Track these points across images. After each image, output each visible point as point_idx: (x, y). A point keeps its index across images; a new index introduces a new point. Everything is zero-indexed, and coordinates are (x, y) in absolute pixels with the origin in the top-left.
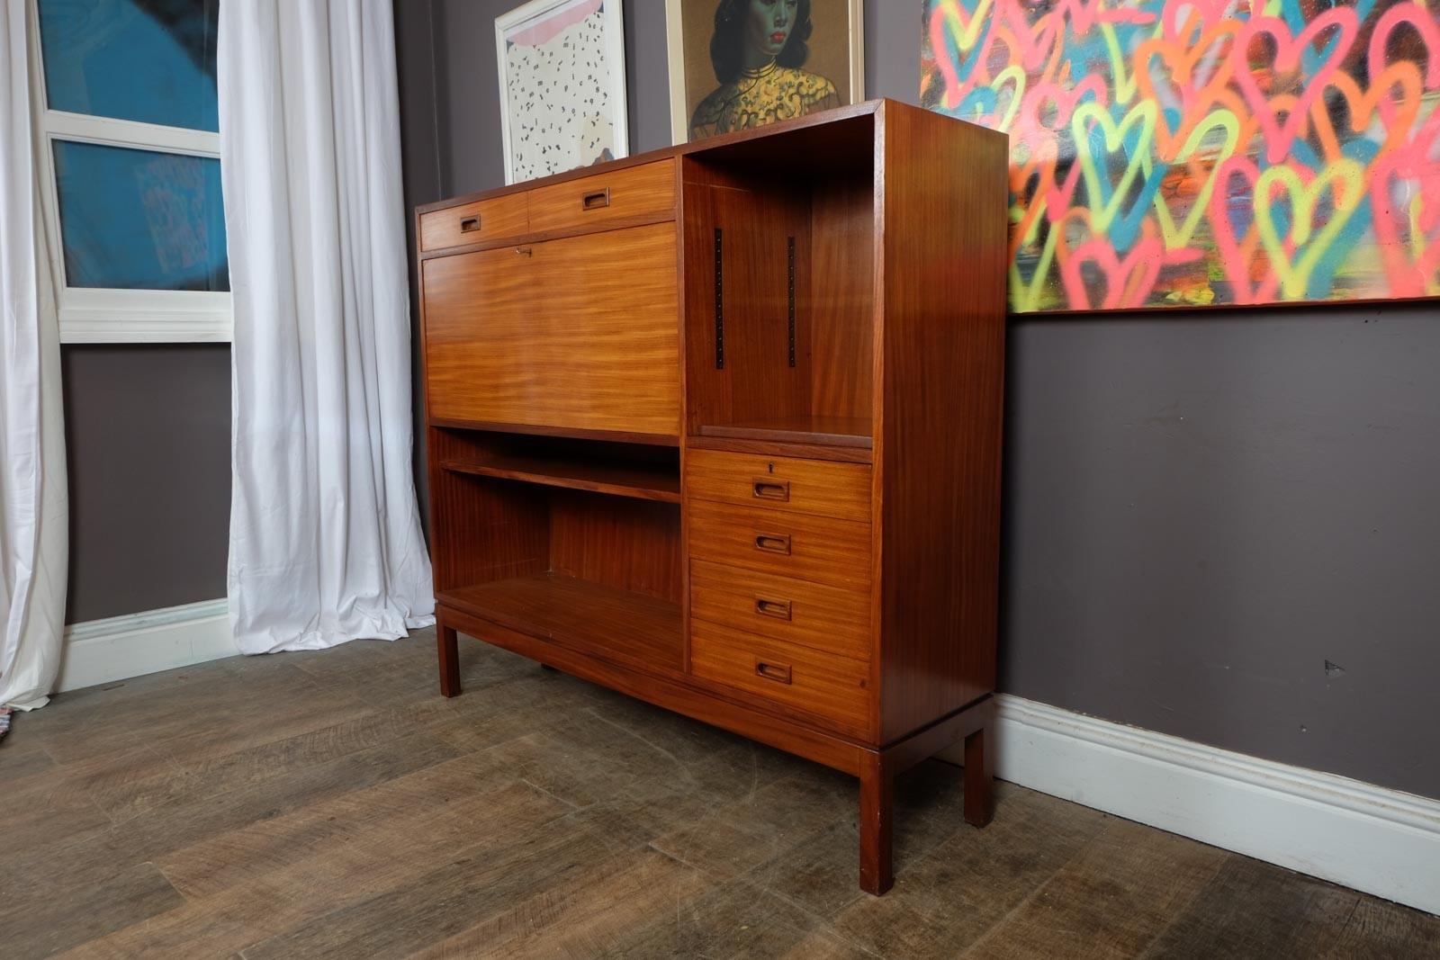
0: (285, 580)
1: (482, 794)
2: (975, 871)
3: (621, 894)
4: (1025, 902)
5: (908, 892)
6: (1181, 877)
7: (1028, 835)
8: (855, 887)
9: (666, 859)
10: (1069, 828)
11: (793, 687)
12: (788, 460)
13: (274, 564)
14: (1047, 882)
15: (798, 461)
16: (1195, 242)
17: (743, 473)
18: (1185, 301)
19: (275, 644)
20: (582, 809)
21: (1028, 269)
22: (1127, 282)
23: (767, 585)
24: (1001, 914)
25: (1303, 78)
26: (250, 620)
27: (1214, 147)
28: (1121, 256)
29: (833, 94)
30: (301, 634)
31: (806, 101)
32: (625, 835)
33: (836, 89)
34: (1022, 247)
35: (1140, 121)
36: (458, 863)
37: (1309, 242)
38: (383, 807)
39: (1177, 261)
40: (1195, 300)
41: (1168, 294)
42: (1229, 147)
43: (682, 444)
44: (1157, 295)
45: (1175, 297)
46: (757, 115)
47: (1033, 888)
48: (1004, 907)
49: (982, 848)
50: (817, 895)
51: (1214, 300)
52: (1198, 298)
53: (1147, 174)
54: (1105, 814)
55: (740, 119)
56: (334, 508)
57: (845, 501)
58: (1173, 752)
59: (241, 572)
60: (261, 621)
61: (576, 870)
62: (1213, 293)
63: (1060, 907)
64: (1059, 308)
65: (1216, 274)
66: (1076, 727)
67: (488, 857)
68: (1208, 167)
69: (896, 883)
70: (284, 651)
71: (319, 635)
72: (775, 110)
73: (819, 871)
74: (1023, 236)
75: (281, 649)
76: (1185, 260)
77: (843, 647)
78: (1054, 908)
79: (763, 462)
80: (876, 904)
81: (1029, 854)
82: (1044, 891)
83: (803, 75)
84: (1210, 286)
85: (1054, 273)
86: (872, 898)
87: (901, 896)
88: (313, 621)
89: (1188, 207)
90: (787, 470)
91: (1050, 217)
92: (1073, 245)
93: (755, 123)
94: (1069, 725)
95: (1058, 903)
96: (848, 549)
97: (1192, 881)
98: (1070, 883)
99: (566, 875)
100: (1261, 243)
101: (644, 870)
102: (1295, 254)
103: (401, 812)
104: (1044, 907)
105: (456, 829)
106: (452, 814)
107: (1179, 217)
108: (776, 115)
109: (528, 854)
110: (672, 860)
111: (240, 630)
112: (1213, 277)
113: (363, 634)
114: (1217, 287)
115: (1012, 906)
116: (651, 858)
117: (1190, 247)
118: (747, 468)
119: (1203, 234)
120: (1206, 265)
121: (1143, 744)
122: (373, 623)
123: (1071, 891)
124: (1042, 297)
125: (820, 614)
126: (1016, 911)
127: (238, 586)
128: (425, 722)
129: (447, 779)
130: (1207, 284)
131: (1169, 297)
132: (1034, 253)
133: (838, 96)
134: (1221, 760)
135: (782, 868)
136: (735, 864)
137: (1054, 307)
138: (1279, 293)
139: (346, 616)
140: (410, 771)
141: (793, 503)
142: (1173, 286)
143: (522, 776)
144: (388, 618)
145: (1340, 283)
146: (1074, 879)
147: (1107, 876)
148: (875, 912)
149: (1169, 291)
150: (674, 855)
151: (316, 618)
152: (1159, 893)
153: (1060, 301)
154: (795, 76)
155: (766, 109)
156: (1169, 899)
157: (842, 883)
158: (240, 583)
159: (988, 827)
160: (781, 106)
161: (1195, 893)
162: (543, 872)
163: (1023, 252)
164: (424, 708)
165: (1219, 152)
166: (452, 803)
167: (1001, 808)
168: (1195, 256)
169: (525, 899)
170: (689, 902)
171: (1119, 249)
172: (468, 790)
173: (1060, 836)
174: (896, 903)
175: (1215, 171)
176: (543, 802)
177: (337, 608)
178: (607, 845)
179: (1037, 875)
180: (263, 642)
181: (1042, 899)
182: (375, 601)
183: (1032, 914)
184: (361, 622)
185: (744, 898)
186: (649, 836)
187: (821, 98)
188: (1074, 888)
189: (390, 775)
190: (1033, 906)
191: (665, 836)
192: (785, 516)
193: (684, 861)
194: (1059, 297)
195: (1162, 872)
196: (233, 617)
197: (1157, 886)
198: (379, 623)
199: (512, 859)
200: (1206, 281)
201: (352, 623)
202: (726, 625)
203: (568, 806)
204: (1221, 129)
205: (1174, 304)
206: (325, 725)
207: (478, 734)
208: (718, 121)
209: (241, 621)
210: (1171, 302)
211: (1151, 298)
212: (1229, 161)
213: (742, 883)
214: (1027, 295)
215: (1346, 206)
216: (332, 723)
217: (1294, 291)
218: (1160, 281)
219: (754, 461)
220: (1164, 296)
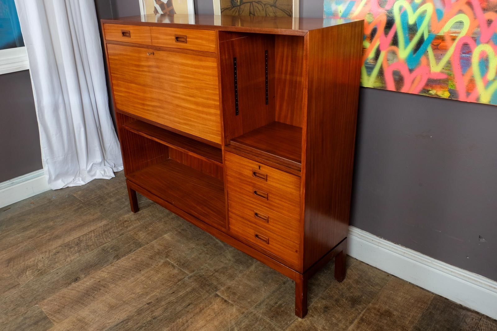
0: (65, 161)
1: (153, 267)
2: (337, 305)
3: (208, 319)
4: (356, 321)
5: (313, 316)
6: (415, 307)
7: (358, 286)
8: (293, 314)
9: (223, 301)
10: (374, 282)
11: (269, 245)
12: (266, 166)
13: (59, 155)
14: (364, 311)
15: (271, 168)
16: (444, 71)
17: (248, 166)
18: (437, 95)
19: (65, 185)
20: (191, 274)
21: (370, 69)
22: (413, 82)
23: (259, 208)
24: (347, 327)
26: (53, 177)
27: (457, 30)
28: (411, 71)
30: (73, 179)
32: (208, 288)
34: (367, 59)
35: (425, 12)
36: (148, 304)
37: (494, 81)
38: (117, 275)
39: (435, 78)
40: (441, 95)
41: (430, 90)
42: (464, 32)
43: (223, 148)
44: (425, 90)
45: (433, 93)
47: (359, 313)
48: (348, 324)
49: (341, 293)
50: (279, 318)
51: (449, 97)
52: (443, 95)
53: (426, 37)
54: (388, 275)
56: (80, 131)
57: (290, 188)
58: (416, 257)
59: (47, 160)
60: (57, 177)
61: (191, 306)
62: (449, 94)
63: (369, 323)
64: (382, 88)
65: (452, 86)
66: (379, 243)
67: (159, 300)
68: (454, 39)
69: (308, 312)
70: (68, 187)
71: (80, 179)
73: (280, 306)
74: (368, 54)
75: (67, 186)
76: (439, 78)
77: (289, 237)
78: (367, 324)
79: (257, 165)
80: (301, 323)
81: (358, 296)
82: (363, 315)
84: (448, 91)
85: (381, 73)
86: (300, 319)
87: (310, 318)
88: (77, 173)
89: (443, 55)
90: (265, 170)
91: (381, 48)
92: (390, 62)
94: (376, 242)
95: (368, 321)
96: (291, 204)
97: (419, 309)
98: (373, 311)
99: (187, 309)
100: (473, 77)
101: (216, 306)
102: (487, 84)
103: (124, 277)
104: (363, 323)
105: (145, 286)
106: (143, 278)
107: (438, 59)
109: (172, 298)
110: (226, 301)
111: (50, 181)
112: (450, 87)
113: (97, 177)
114: (452, 92)
115: (351, 323)
116: (218, 300)
117: (442, 73)
118: (250, 165)
119: (448, 68)
120: (448, 82)
121: (405, 253)
122: (100, 172)
123: (373, 315)
124: (375, 82)
125: (280, 223)
126: (352, 325)
127: (47, 165)
128: (127, 227)
129: (139, 259)
130: (447, 89)
131: (430, 92)
132: (373, 63)
134: (434, 263)
135: (266, 304)
136: (249, 303)
137: (380, 87)
138: (478, 99)
139: (90, 171)
140: (124, 255)
141: (269, 182)
142: (433, 88)
143: (167, 257)
144: (106, 170)
146: (375, 309)
147: (387, 307)
148: (301, 327)
149: (431, 89)
150: (226, 298)
151: (78, 172)
152: (406, 316)
153: (383, 85)
156: (410, 318)
157: (288, 312)
158: (48, 164)
159: (343, 282)
161: (420, 315)
162: (179, 308)
163: (368, 61)
164: (126, 219)
165: (459, 33)
166: (142, 272)
167: (349, 272)
168: (443, 77)
169: (174, 322)
170: (233, 322)
171: (410, 68)
172: (148, 265)
173: (370, 286)
174: (308, 322)
175: (456, 41)
176: (176, 271)
177: (86, 168)
178: (202, 294)
179: (360, 307)
180: (60, 184)
181: (362, 320)
182: (100, 163)
183: (358, 327)
184: (96, 172)
185: (253, 320)
186: (216, 289)
188: (375, 314)
189: (117, 257)
190: (359, 323)
191: (222, 289)
192: (265, 186)
193: (230, 302)
194: (383, 83)
195: (408, 305)
196: (47, 177)
197: (405, 312)
198: (103, 172)
199: (167, 301)
200: (447, 88)
201: (93, 173)
202: (243, 218)
203: (185, 273)
204: (461, 23)
205: (432, 95)
206: (90, 230)
207: (148, 234)
209: (50, 178)
210: (430, 94)
211: (422, 91)
212: (462, 38)
213: (252, 312)
214: (368, 80)
216: (92, 228)
217: (485, 99)
218: (427, 85)
219: (253, 163)
220: (428, 91)
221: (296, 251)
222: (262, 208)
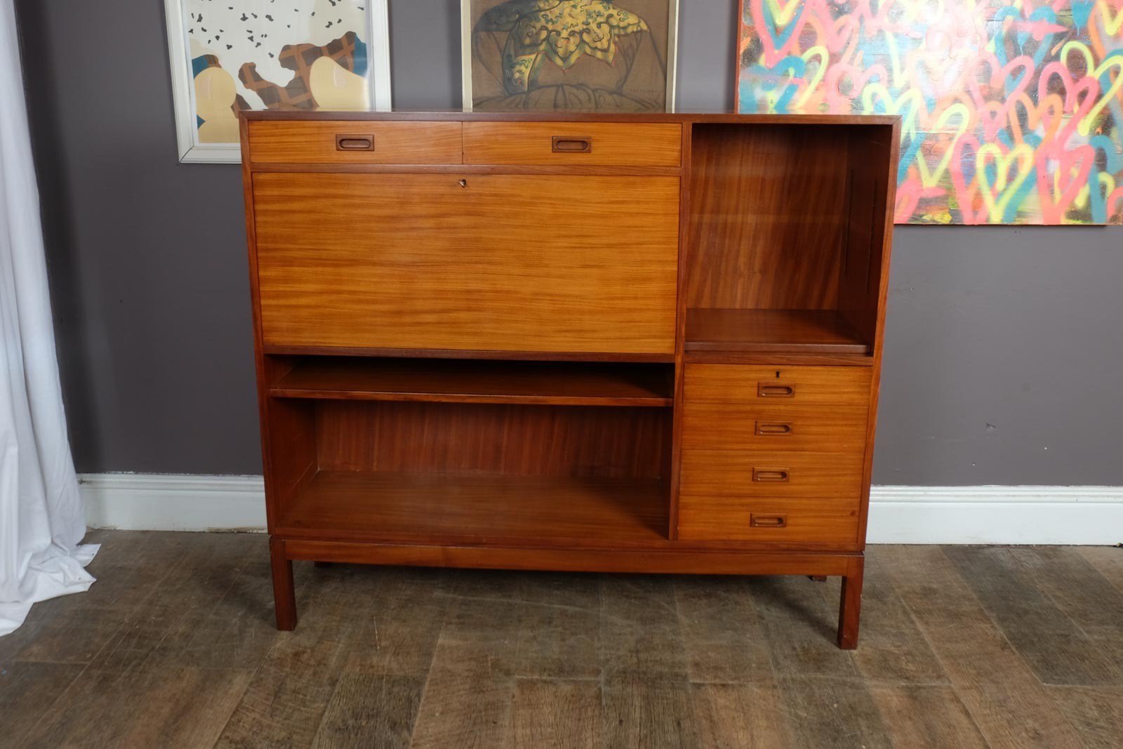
1: (508, 703)
4: (914, 617)
8: (838, 650)
11: (788, 528)
12: (795, 367)
15: (805, 368)
16: (941, 184)
17: (748, 379)
18: (934, 221)
20: (602, 679)
22: (898, 206)
23: (766, 460)
24: (916, 630)
25: (1006, 93)
27: (954, 126)
29: (646, 31)
31: (616, 31)
33: (648, 27)
35: (910, 101)
37: (1005, 190)
39: (931, 195)
40: (940, 220)
41: (923, 215)
42: (963, 127)
43: (678, 360)
44: (916, 216)
45: (927, 218)
46: (559, 34)
47: (903, 607)
48: (910, 625)
50: (829, 665)
51: (951, 221)
52: (942, 219)
53: (913, 137)
55: (538, 34)
57: (847, 393)
62: (951, 217)
63: (929, 612)
65: (953, 205)
68: (951, 138)
72: (581, 33)
73: (805, 649)
76: (934, 195)
77: (837, 492)
78: (927, 614)
79: (771, 370)
80: (861, 654)
82: (910, 606)
83: (613, 8)
86: (854, 652)
89: (938, 162)
90: (791, 375)
93: (557, 41)
95: (925, 610)
96: (846, 425)
100: (979, 188)
102: (997, 196)
104: (923, 616)
106: (523, 731)
107: (932, 169)
108: (581, 37)
112: (951, 207)
114: (954, 213)
115: (912, 622)
116: (710, 690)
117: (938, 187)
118: (753, 375)
119: (946, 180)
120: (948, 199)
123: (918, 601)
125: (817, 473)
129: (457, 706)
130: (947, 211)
131: (925, 218)
133: (650, 32)
136: (759, 669)
138: (988, 219)
140: (410, 715)
141: (798, 398)
142: (928, 212)
143: (508, 675)
145: (1020, 214)
147: (917, 584)
148: (868, 658)
149: (924, 213)
154: (605, 8)
155: (569, 30)
157: (829, 651)
160: (588, 31)
165: (958, 130)
166: (505, 723)
168: (941, 193)
172: (493, 706)
175: (955, 141)
176: (566, 686)
178: (671, 696)
181: (916, 612)
186: (679, 676)
187: (633, 32)
188: (918, 598)
190: (919, 618)
191: (688, 671)
192: (789, 408)
193: (731, 682)
200: (946, 209)
203: (587, 681)
204: (959, 115)
205: (927, 222)
208: (511, 30)
210: (924, 221)
211: (913, 218)
212: (964, 135)
213: (784, 679)
215: (1024, 171)
217: (996, 219)
218: (919, 208)
219: (760, 370)
220: (921, 216)
221: (853, 514)
222: (776, 455)
